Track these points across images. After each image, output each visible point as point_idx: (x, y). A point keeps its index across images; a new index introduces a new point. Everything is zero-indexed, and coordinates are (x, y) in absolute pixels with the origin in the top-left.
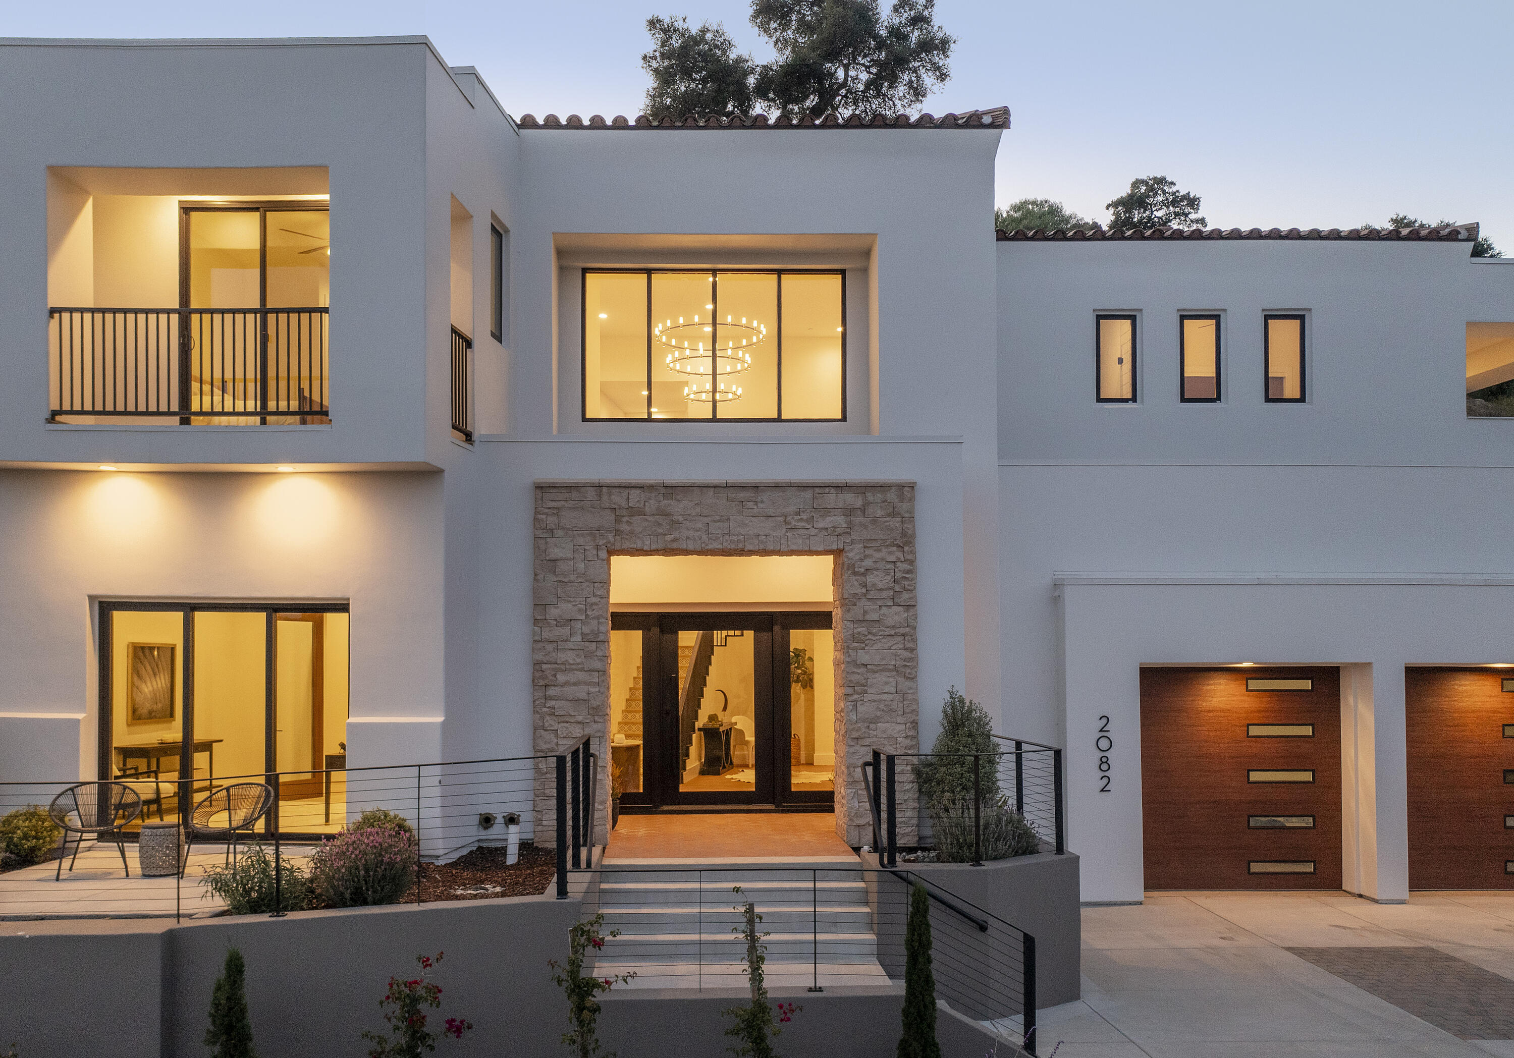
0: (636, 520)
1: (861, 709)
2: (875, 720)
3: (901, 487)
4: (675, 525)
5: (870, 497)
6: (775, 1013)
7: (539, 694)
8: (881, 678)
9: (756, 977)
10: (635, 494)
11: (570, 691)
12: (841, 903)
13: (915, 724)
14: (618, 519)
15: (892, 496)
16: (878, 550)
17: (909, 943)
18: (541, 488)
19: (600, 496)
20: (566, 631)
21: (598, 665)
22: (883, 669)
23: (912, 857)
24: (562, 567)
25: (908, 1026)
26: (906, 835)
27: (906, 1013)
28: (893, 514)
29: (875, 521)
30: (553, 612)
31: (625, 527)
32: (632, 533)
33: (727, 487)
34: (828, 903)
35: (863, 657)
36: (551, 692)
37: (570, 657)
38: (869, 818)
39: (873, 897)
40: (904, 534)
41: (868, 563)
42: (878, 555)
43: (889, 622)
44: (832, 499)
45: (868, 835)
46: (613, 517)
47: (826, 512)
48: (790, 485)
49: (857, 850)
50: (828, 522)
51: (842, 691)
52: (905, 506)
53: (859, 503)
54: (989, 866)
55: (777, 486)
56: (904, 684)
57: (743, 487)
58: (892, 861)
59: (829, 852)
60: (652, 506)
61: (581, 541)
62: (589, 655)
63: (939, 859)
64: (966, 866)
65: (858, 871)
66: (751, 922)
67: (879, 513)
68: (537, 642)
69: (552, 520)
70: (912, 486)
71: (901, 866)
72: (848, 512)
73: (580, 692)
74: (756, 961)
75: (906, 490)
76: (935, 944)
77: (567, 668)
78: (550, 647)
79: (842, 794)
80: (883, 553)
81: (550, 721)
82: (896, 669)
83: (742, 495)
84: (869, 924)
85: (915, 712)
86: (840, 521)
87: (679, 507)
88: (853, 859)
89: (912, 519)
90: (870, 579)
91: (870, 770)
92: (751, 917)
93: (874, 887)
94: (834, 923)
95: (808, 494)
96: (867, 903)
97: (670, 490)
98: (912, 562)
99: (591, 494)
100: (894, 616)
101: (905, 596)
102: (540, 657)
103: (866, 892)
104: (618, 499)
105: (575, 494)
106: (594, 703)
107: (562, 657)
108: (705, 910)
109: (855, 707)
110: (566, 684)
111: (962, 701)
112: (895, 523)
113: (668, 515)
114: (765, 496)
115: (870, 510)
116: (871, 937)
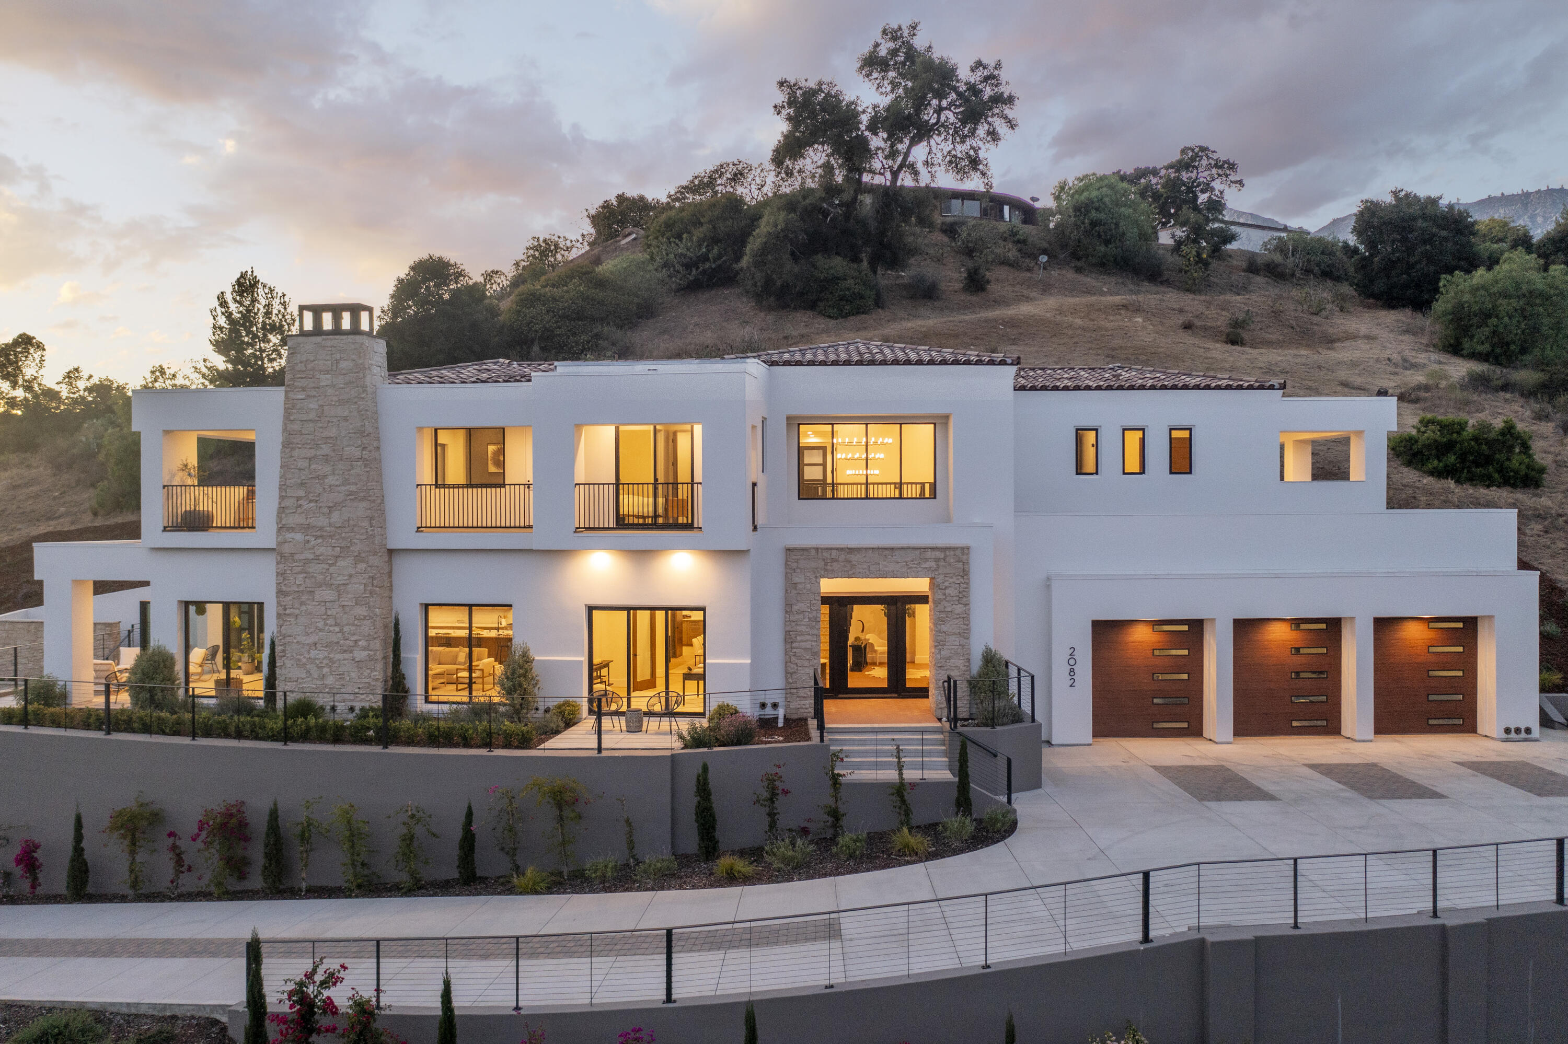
0: (835, 564)
1: (942, 652)
2: (949, 658)
3: (963, 548)
4: (853, 566)
5: (948, 553)
6: (908, 787)
7: (788, 646)
8: (953, 638)
9: (901, 774)
10: (834, 553)
11: (803, 645)
12: (933, 745)
13: (969, 660)
14: (826, 564)
15: (958, 552)
16: (952, 578)
17: (960, 760)
18: (789, 550)
19: (817, 553)
20: (801, 616)
21: (816, 632)
22: (954, 634)
23: (966, 723)
24: (799, 586)
25: (959, 791)
26: (963, 712)
27: (958, 787)
28: (959, 561)
29: (950, 564)
30: (795, 608)
31: (829, 567)
32: (833, 570)
33: (878, 549)
34: (927, 745)
35: (944, 628)
36: (794, 645)
37: (803, 629)
38: (944, 705)
39: (947, 742)
40: (964, 570)
41: (946, 584)
42: (951, 580)
43: (957, 612)
44: (929, 554)
45: (945, 712)
46: (823, 563)
47: (926, 560)
48: (909, 548)
49: (940, 720)
50: (927, 565)
51: (934, 644)
52: (965, 557)
53: (942, 556)
54: (998, 728)
55: (902, 549)
56: (964, 641)
57: (886, 549)
58: (955, 726)
59: (927, 721)
60: (842, 558)
61: (809, 574)
62: (812, 628)
63: (978, 725)
64: (988, 729)
65: (940, 731)
66: (898, 752)
67: (952, 560)
68: (787, 621)
69: (795, 565)
70: (968, 548)
71: (960, 729)
72: (937, 560)
73: (808, 645)
74: (900, 767)
75: (965, 550)
76: (970, 760)
77: (801, 634)
78: (793, 624)
79: (932, 692)
80: (954, 579)
81: (793, 659)
82: (959, 634)
83: (886, 552)
84: (945, 754)
85: (969, 654)
86: (933, 564)
87: (854, 558)
88: (939, 725)
89: (968, 563)
90: (947, 591)
91: (946, 684)
92: (898, 750)
93: (947, 738)
94: (930, 754)
95: (917, 552)
96: (944, 745)
97: (851, 550)
98: (967, 584)
99: (813, 552)
100: (959, 609)
101: (965, 599)
102: (788, 629)
103: (944, 740)
104: (826, 554)
105: (805, 553)
106: (815, 650)
107: (799, 628)
108: (879, 748)
109: (940, 652)
110: (802, 641)
111: (991, 650)
112: (960, 565)
113: (850, 562)
114: (897, 553)
115: (947, 559)
116: (947, 759)
